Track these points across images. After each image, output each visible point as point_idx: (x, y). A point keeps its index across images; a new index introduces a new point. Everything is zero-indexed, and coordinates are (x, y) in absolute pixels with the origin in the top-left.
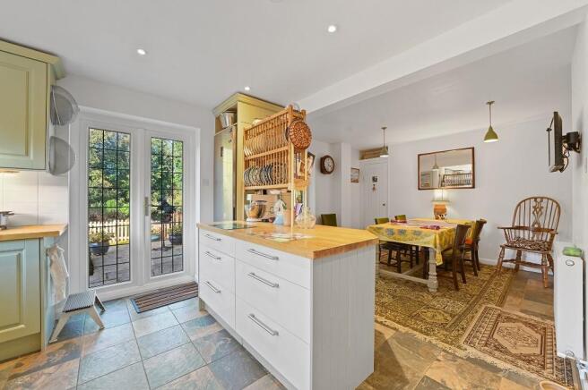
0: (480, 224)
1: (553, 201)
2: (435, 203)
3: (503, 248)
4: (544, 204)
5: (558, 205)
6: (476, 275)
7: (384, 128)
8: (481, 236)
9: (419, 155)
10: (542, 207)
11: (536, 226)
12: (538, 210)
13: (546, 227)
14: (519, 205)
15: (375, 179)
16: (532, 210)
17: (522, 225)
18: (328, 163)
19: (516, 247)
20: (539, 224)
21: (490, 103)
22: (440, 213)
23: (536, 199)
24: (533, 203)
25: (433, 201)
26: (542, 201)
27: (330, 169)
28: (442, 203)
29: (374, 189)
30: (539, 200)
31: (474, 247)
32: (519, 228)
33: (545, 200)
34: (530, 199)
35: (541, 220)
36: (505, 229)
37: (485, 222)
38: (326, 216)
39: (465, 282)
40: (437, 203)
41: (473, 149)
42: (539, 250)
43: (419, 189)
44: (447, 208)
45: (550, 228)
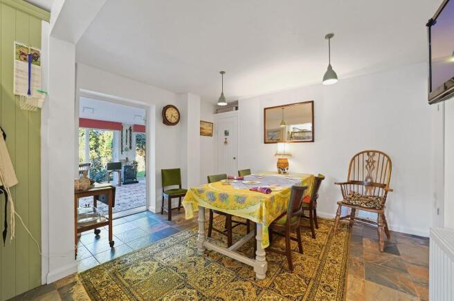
0: (318, 180)
1: (385, 155)
2: (278, 157)
3: (340, 204)
4: (376, 158)
5: (389, 160)
6: (314, 236)
7: (222, 73)
8: (320, 192)
9: (265, 109)
10: (374, 162)
11: (369, 180)
12: (370, 164)
13: (378, 182)
14: (354, 159)
15: (226, 133)
16: (366, 164)
17: (356, 179)
18: (171, 114)
19: (352, 204)
20: (371, 178)
21: (330, 36)
22: (283, 167)
23: (368, 152)
24: (366, 158)
25: (276, 154)
26: (374, 155)
27: (173, 120)
28: (286, 157)
29: (226, 142)
30: (371, 154)
31: (312, 206)
32: (353, 182)
33: (377, 154)
34: (363, 153)
35: (373, 174)
36: (341, 184)
37: (323, 179)
38: (168, 171)
39: (301, 252)
40: (281, 157)
41: (313, 102)
42: (374, 208)
43: (265, 143)
44: (289, 161)
45: (382, 183)
